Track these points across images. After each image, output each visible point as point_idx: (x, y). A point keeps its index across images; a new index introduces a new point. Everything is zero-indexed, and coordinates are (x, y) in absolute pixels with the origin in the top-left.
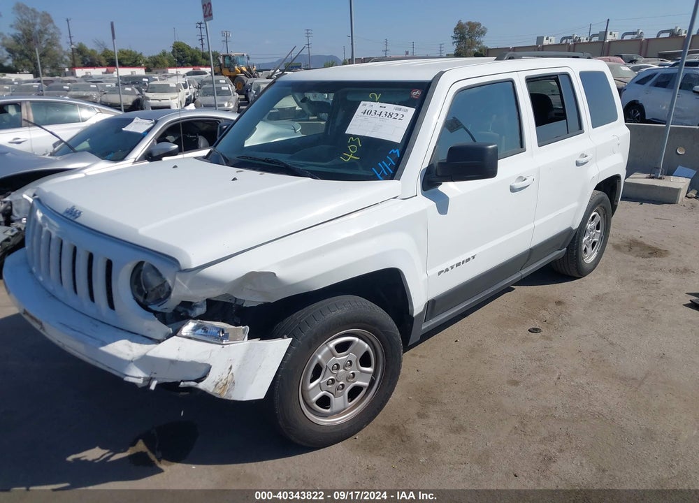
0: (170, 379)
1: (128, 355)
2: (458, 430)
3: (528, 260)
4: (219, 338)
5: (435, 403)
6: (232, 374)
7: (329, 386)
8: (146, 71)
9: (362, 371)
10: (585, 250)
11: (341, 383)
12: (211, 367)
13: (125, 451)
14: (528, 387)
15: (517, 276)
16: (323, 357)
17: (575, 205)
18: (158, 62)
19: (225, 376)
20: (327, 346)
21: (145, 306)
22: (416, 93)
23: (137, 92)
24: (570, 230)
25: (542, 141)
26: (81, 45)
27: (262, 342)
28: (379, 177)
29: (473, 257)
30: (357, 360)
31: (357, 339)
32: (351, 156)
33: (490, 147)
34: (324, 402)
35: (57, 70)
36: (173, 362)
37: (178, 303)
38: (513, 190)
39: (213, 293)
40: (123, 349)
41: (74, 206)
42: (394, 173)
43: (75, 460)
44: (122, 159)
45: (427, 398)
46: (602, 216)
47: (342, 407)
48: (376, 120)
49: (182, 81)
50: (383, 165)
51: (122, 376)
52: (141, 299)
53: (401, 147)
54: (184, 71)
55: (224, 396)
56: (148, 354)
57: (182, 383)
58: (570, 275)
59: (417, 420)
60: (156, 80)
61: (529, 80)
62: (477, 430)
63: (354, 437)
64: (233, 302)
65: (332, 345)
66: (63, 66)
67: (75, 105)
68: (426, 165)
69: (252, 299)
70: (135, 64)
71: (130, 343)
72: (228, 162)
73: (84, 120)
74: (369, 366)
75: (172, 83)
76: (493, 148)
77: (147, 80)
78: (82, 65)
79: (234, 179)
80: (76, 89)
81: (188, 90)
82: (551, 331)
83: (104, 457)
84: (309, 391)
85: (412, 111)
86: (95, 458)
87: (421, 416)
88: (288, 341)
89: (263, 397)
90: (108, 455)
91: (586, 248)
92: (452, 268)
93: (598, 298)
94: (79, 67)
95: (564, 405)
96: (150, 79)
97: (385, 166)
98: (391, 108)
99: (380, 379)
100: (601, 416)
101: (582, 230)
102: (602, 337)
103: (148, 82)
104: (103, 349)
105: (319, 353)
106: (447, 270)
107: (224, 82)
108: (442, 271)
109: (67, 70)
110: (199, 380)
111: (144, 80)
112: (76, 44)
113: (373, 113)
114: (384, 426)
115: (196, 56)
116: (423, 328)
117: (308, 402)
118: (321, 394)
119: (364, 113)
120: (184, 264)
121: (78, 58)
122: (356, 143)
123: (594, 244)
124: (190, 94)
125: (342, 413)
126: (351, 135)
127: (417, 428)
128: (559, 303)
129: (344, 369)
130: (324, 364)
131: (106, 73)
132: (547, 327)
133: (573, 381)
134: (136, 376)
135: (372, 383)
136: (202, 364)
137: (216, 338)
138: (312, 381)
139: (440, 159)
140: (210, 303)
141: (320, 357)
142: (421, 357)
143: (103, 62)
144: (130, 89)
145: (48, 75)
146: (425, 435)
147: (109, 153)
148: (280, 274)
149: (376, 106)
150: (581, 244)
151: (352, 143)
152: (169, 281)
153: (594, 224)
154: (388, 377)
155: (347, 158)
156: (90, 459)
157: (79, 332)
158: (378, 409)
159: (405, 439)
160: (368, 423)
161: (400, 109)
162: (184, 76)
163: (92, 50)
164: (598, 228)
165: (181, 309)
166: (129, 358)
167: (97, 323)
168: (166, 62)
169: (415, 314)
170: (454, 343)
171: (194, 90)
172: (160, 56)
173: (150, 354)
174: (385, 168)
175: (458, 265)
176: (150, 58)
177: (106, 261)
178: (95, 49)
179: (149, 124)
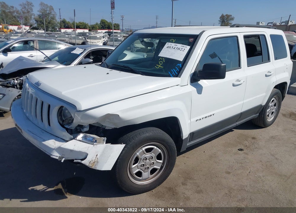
0: (70, 158)
1: (53, 146)
2: (199, 192)
3: (240, 118)
4: (93, 142)
5: (190, 179)
6: (97, 158)
7: (142, 167)
8: (89, 31)
9: (157, 162)
10: (268, 115)
11: (147, 166)
12: (88, 154)
13: (53, 187)
14: (234, 175)
15: (234, 125)
16: (139, 154)
17: (264, 94)
18: (94, 27)
19: (94, 159)
20: (142, 149)
21: (62, 126)
22: (191, 40)
23: (84, 39)
24: (261, 106)
25: (250, 64)
26: (64, 19)
27: (112, 145)
28: (171, 76)
29: (213, 115)
30: (155, 156)
31: (155, 147)
32: (160, 66)
33: (223, 65)
34: (139, 174)
35: (54, 29)
36: (71, 151)
37: (77, 125)
38: (234, 85)
39: (92, 122)
40: (52, 143)
41: (39, 81)
42: (178, 74)
43: (32, 189)
44: (70, 65)
45: (187, 176)
46: (277, 100)
47: (147, 177)
48: (172, 51)
49: (102, 35)
50: (173, 70)
51: (50, 155)
52: (61, 122)
53: (182, 63)
54: (104, 31)
55: (93, 167)
56: (61, 146)
57: (75, 160)
58: (260, 126)
59: (181, 186)
60: (92, 34)
61: (245, 37)
62: (208, 193)
63: (152, 191)
64: (101, 126)
65: (144, 149)
66: (57, 27)
67: (56, 42)
68: (193, 71)
69: (109, 126)
70: (85, 28)
71: (55, 141)
72: (108, 67)
73: (58, 49)
74: (161, 160)
75: (98, 36)
76: (224, 66)
77: (88, 34)
78: (64, 28)
79: (108, 74)
80: (60, 37)
81: (104, 39)
82: (248, 151)
83: (44, 189)
84: (132, 168)
85: (189, 47)
86: (40, 189)
87: (184, 184)
88: (123, 146)
89: (111, 170)
90: (46, 188)
91: (268, 114)
92: (203, 118)
93: (272, 137)
94: (63, 28)
95: (250, 185)
96: (90, 34)
97: (174, 71)
98: (179, 46)
99: (166, 166)
100: (268, 192)
101: (267, 106)
102: (273, 155)
103: (89, 35)
104: (44, 143)
105: (138, 152)
106: (200, 119)
107: (119, 36)
108: (198, 120)
109: (58, 29)
110: (82, 160)
111: (87, 34)
112: (62, 19)
113: (171, 48)
114: (166, 187)
115: (109, 25)
116: (188, 145)
117: (132, 173)
118: (138, 170)
119: (167, 48)
120: (79, 108)
121: (63, 25)
122: (162, 61)
123: (273, 113)
124: (105, 41)
125: (147, 179)
126: (161, 57)
127: (181, 189)
128: (254, 138)
129: (149, 160)
130: (140, 157)
131: (73, 31)
132: (247, 149)
133: (256, 174)
134: (56, 155)
135: (162, 167)
136: (84, 152)
137: (92, 141)
138: (134, 164)
139: (200, 69)
140: (91, 126)
141: (138, 154)
142: (187, 158)
143: (72, 27)
144: (81, 38)
145: (50, 31)
146: (184, 193)
147: (64, 62)
148: (121, 115)
149: (173, 45)
150: (266, 112)
151: (161, 60)
152: (73, 116)
153: (273, 104)
154: (169, 166)
155: (158, 67)
156: (38, 189)
157: (35, 135)
158: (164, 179)
159: (175, 194)
160: (159, 185)
161: (183, 47)
162: (104, 33)
163: (68, 22)
164: (275, 106)
165: (78, 128)
166: (53, 147)
167: (43, 131)
168: (98, 27)
169: (184, 138)
170: (203, 153)
171: (107, 39)
172: (95, 25)
173: (62, 146)
174: (174, 72)
175: (206, 117)
176: (91, 25)
177: (48, 105)
178: (70, 21)
179: (82, 51)
